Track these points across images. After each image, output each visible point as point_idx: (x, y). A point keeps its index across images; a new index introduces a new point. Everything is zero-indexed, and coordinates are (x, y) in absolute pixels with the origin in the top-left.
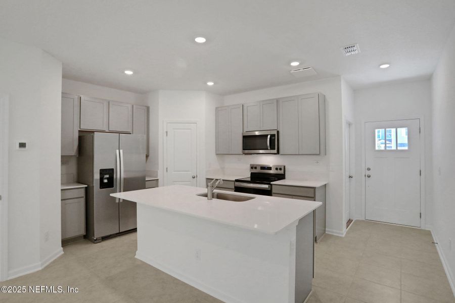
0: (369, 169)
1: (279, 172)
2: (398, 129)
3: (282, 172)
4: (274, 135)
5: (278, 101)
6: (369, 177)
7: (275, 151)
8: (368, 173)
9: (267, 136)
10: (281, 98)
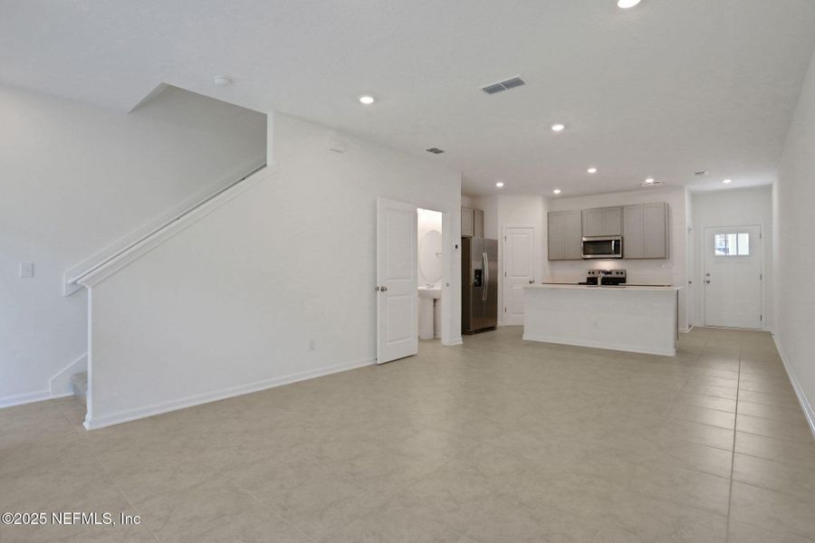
0: (708, 275)
1: (620, 276)
2: (739, 235)
3: (623, 276)
4: (619, 241)
5: (622, 208)
6: (708, 282)
7: (620, 256)
8: (708, 278)
9: (611, 241)
10: (627, 206)
